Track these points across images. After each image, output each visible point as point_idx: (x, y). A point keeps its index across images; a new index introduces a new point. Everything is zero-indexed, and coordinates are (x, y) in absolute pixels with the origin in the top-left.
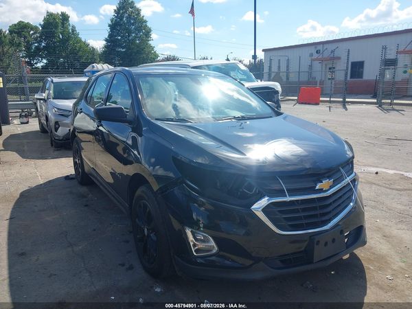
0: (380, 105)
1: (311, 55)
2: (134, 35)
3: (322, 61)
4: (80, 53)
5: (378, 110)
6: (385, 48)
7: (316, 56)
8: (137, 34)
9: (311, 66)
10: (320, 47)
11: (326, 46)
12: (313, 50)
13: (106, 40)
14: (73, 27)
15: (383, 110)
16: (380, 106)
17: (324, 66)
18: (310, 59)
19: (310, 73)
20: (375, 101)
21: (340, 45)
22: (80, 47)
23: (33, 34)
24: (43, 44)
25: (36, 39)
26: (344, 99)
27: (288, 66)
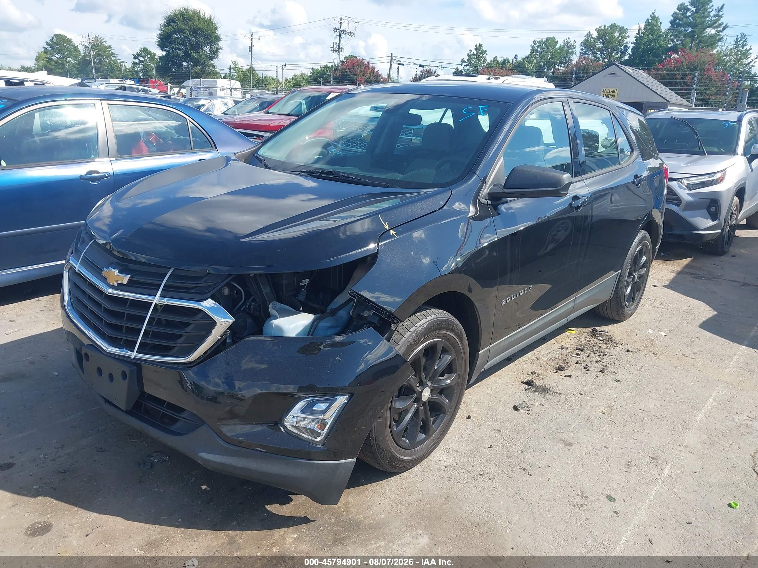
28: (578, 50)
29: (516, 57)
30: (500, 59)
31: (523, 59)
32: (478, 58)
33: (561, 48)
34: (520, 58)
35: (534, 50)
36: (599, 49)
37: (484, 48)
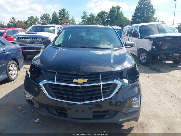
2: (146, 13)
4: (123, 23)
8: (147, 12)
13: (133, 16)
14: (122, 12)
22: (123, 20)
23: (106, 15)
24: (109, 19)
25: (107, 17)
28: (39, 19)
29: (24, 20)
30: (20, 21)
31: (26, 21)
32: (14, 21)
33: (35, 19)
34: (25, 21)
35: (28, 19)
36: (44, 19)
37: (15, 18)
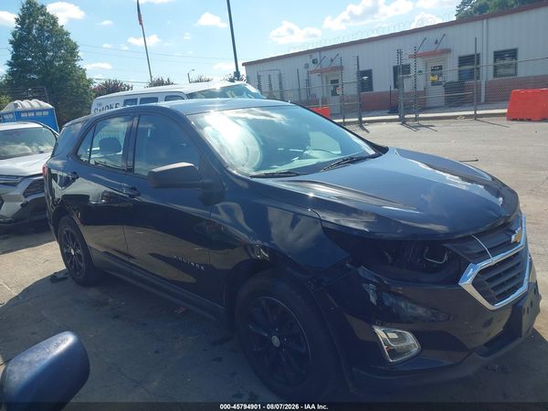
0: (403, 121)
1: (307, 66)
2: (51, 54)
3: (321, 72)
5: (404, 128)
6: (399, 52)
7: (312, 67)
8: (56, 53)
9: (308, 81)
10: (316, 56)
11: (323, 54)
12: (308, 60)
13: (10, 64)
15: (409, 127)
16: (403, 123)
17: (324, 79)
18: (305, 71)
19: (308, 90)
20: (397, 117)
21: (340, 51)
26: (360, 119)
27: (280, 83)
